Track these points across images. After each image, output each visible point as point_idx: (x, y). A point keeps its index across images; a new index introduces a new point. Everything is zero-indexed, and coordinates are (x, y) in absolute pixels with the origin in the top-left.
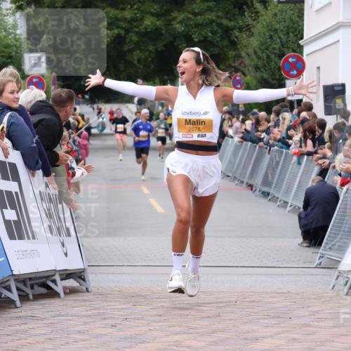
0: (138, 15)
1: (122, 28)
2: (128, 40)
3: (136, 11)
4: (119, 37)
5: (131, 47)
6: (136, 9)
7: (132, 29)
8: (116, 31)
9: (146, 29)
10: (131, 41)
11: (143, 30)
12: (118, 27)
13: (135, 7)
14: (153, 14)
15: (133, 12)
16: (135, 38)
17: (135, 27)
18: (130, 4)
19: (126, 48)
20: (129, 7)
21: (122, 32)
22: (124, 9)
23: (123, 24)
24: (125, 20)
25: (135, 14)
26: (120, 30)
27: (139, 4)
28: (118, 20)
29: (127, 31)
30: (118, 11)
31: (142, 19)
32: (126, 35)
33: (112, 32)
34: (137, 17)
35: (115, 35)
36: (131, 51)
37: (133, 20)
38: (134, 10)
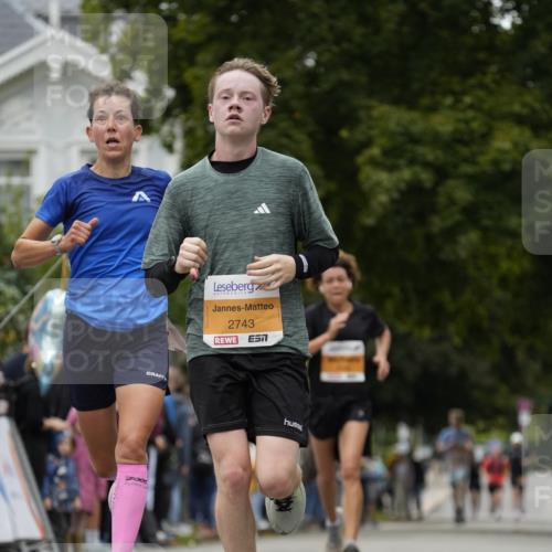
0: (475, 125)
1: (427, 165)
2: (442, 200)
3: (470, 114)
4: (414, 190)
5: (449, 222)
6: (471, 107)
7: (456, 166)
8: (406, 174)
9: (496, 163)
10: (452, 202)
11: (488, 168)
12: (412, 162)
13: (468, 100)
14: (519, 120)
15: (461, 116)
16: (463, 194)
17: (466, 160)
18: (453, 93)
19: (437, 224)
20: (449, 101)
21: (426, 177)
22: (433, 109)
23: (429, 153)
24: (435, 140)
25: (467, 122)
26: (417, 169)
27: (481, 93)
28: (415, 140)
29: (441, 173)
30: (415, 115)
31: (486, 137)
32: (437, 184)
33: (395, 176)
34: (472, 132)
35: (403, 186)
36: (451, 234)
37: (459, 139)
38: (464, 110)
